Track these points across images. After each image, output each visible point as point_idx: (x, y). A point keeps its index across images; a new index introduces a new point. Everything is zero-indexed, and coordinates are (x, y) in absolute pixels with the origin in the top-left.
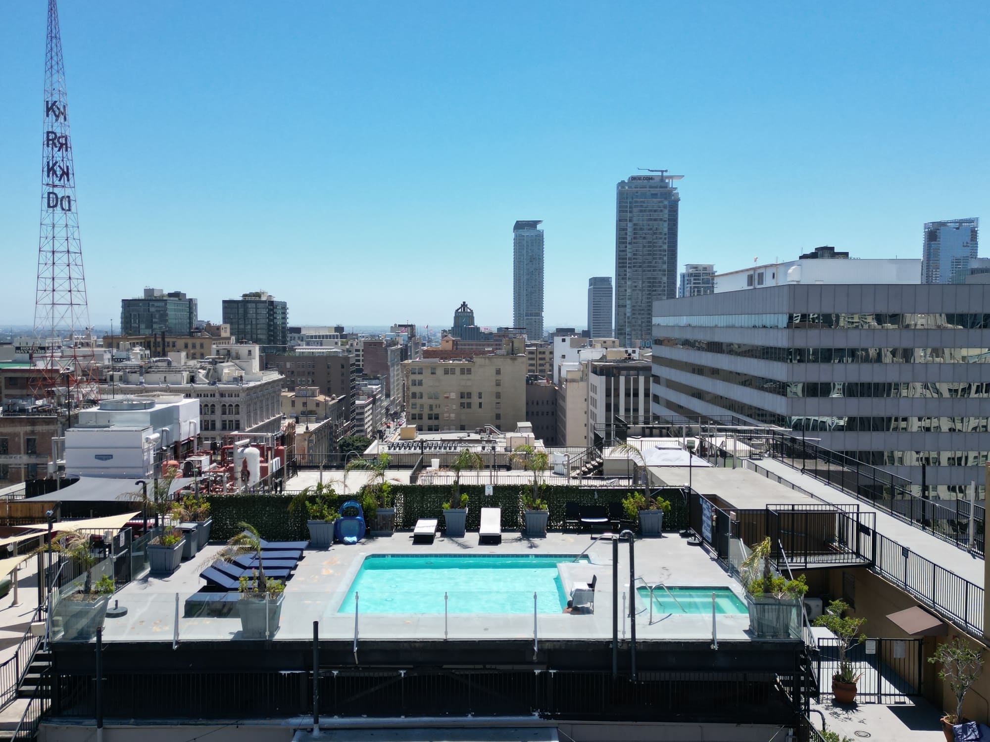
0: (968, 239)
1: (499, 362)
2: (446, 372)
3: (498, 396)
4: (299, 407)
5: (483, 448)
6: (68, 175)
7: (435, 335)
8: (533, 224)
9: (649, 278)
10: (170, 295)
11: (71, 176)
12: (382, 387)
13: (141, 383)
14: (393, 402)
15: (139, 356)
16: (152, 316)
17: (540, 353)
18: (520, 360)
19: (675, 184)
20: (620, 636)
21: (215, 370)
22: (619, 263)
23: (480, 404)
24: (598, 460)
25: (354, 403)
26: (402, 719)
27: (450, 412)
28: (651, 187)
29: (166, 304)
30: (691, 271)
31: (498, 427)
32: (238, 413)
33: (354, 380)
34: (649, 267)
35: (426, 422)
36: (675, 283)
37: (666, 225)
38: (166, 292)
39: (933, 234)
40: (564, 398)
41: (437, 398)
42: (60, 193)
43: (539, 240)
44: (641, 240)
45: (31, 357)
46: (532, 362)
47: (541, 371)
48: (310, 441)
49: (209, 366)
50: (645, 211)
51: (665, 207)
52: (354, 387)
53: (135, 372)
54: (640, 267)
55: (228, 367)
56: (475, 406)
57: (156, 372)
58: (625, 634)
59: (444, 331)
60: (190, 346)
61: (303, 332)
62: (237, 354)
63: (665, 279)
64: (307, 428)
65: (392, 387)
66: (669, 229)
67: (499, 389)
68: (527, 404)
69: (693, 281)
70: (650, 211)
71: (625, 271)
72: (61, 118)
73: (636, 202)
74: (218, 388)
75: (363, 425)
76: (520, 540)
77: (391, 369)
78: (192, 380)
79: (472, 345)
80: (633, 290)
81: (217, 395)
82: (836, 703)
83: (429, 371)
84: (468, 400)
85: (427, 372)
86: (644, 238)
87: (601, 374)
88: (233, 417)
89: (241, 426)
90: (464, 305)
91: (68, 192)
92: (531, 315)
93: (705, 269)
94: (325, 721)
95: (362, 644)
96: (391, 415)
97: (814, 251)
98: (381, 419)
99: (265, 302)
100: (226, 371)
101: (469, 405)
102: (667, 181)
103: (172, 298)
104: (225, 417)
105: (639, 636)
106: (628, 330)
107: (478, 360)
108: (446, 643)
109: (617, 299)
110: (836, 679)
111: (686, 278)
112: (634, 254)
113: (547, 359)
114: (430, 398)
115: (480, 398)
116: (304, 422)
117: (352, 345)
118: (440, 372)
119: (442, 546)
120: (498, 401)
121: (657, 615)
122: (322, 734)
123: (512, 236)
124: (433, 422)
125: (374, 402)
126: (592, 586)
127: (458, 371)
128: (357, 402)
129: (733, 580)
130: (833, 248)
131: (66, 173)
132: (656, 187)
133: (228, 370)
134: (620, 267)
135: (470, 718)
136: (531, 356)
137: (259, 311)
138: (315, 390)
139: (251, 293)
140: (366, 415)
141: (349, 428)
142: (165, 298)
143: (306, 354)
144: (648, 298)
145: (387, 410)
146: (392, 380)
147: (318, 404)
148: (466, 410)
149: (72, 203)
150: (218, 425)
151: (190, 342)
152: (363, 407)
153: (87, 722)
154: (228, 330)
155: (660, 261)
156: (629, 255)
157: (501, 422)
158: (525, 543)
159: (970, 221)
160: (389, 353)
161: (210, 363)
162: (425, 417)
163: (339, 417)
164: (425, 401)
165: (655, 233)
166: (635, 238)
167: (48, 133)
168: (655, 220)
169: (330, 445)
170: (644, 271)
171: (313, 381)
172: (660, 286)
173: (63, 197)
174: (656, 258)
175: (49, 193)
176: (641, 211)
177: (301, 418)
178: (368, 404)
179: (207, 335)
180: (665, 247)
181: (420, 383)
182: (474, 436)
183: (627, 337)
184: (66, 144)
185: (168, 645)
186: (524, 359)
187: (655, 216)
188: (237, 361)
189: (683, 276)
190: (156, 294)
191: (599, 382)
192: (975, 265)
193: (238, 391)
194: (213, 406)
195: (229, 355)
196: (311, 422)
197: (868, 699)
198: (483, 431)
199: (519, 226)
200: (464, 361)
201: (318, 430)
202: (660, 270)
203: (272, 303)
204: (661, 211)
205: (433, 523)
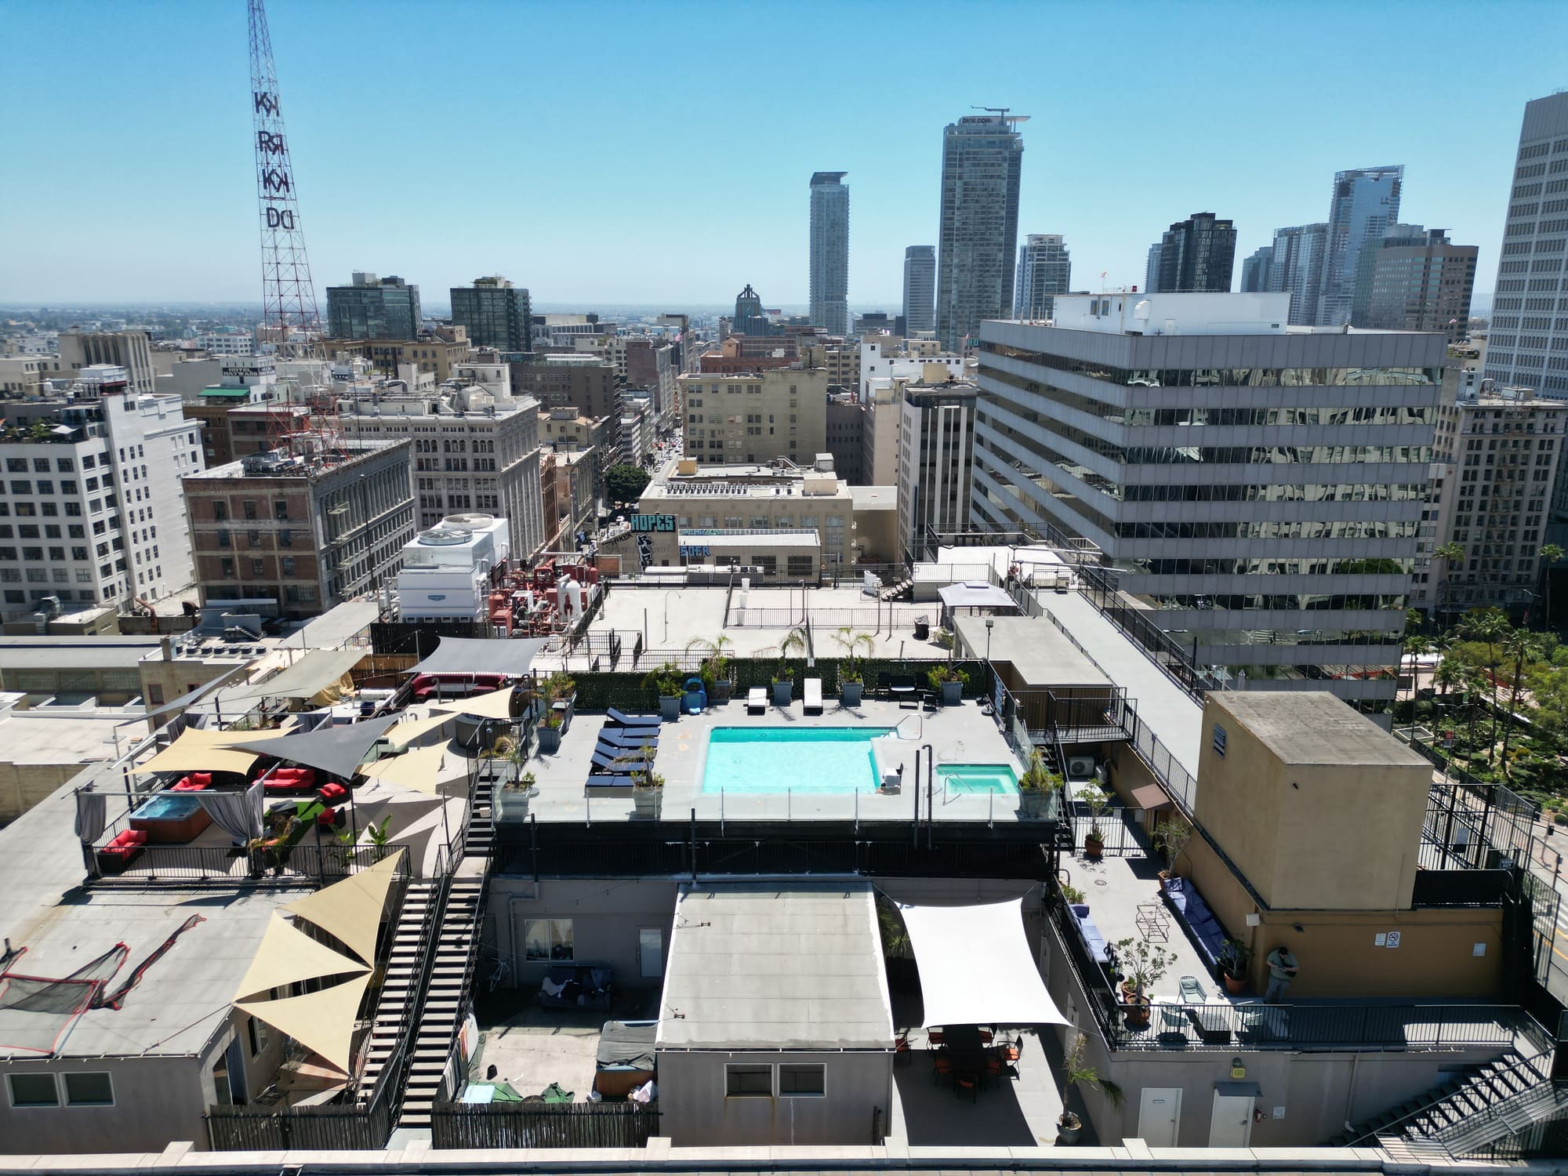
0: (1388, 194)
1: (794, 378)
2: (731, 390)
3: (793, 419)
4: (556, 433)
5: (778, 492)
6: (286, 184)
7: (709, 319)
8: (836, 177)
9: (981, 255)
10: (385, 281)
11: (290, 186)
12: (651, 401)
13: (376, 414)
14: (663, 417)
15: (362, 370)
16: (365, 308)
17: (843, 357)
18: (819, 375)
19: (1018, 127)
20: (920, 817)
21: (460, 397)
22: (945, 235)
23: (772, 430)
24: (909, 582)
25: (620, 423)
26: (757, 875)
27: (736, 439)
28: (988, 132)
29: (381, 294)
30: (1034, 243)
31: (793, 458)
32: (491, 451)
33: (618, 395)
34: (981, 239)
35: (707, 451)
36: (1013, 262)
37: (1005, 183)
38: (379, 277)
39: (1345, 187)
40: (872, 424)
41: (719, 422)
42: (280, 206)
43: (843, 198)
44: (973, 205)
45: (242, 381)
46: (833, 369)
47: (844, 380)
48: (572, 476)
49: (453, 392)
50: (979, 165)
51: (1004, 159)
52: (619, 405)
53: (367, 401)
54: (971, 239)
55: (475, 392)
56: (765, 432)
57: (392, 401)
58: (923, 816)
59: (723, 319)
60: (420, 354)
61: (549, 322)
62: (484, 375)
63: (1001, 256)
64: (568, 460)
65: (662, 398)
66: (1008, 190)
67: (795, 411)
68: (828, 428)
69: (1036, 257)
70: (986, 165)
71: (952, 245)
72: (273, 112)
73: (968, 153)
74: (468, 421)
75: (631, 449)
76: (838, 709)
77: (661, 376)
78: (435, 409)
79: (759, 342)
80: (962, 271)
81: (466, 429)
82: (1087, 856)
83: (711, 389)
84: (758, 425)
85: (707, 391)
86: (977, 201)
87: (916, 405)
88: (487, 456)
89: (497, 465)
90: (748, 289)
91: (290, 206)
92: (832, 298)
93: (1052, 240)
94: (700, 876)
95: (728, 824)
96: (662, 433)
97: (1189, 219)
98: (651, 439)
99: (502, 290)
100: (473, 397)
101: (758, 431)
102: (1008, 124)
103: (387, 286)
104: (478, 455)
105: (935, 817)
106: (952, 322)
107: (769, 375)
108: (789, 822)
109: (941, 281)
110: (1089, 838)
111: (1028, 253)
112: (964, 223)
113: (852, 366)
114: (712, 422)
115: (772, 421)
116: (563, 450)
117: (611, 345)
118: (723, 390)
119: (773, 717)
120: (794, 425)
121: (950, 794)
122: (699, 887)
123: (808, 192)
124: (715, 451)
125: (642, 420)
126: (899, 771)
127: (744, 389)
128: (624, 421)
129: (1014, 756)
130: (1213, 215)
131: (284, 182)
132: (994, 133)
133: (474, 395)
134: (945, 240)
135: (807, 874)
136: (832, 361)
137: (495, 302)
138: (574, 411)
139: (484, 279)
140: (634, 436)
141: (616, 455)
142: (379, 286)
143: (559, 364)
144: (979, 281)
145: (658, 428)
146: (662, 390)
147: (578, 429)
148: (754, 437)
149: (295, 219)
150: (470, 464)
151: (420, 349)
152: (630, 427)
153: (525, 877)
154: (464, 333)
155: (996, 232)
156: (957, 224)
157: (796, 451)
158: (843, 714)
159: (1395, 169)
160: (658, 356)
161: (452, 387)
162: (706, 445)
163: (603, 443)
164: (706, 425)
165: (991, 195)
166: (965, 202)
167: (260, 133)
168: (992, 177)
169: (596, 478)
170: (975, 245)
171: (570, 398)
172: (994, 265)
173: (283, 212)
174: (990, 229)
175: (268, 209)
176: (974, 165)
177: (559, 447)
178: (636, 423)
179: (438, 340)
180: (1003, 213)
181: (700, 403)
182: (766, 472)
183: (952, 331)
184: (281, 145)
185: (584, 824)
186: (825, 374)
187: (991, 171)
188: (484, 385)
189: (1024, 250)
190: (368, 280)
191: (915, 414)
192: (1390, 233)
193: (491, 424)
194: (462, 441)
195: (474, 377)
196: (572, 451)
197: (1112, 852)
198: (776, 464)
199: (818, 179)
200: (751, 377)
201: (581, 461)
202: (995, 244)
203: (511, 291)
204: (1000, 165)
205: (763, 692)
